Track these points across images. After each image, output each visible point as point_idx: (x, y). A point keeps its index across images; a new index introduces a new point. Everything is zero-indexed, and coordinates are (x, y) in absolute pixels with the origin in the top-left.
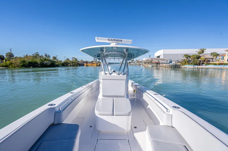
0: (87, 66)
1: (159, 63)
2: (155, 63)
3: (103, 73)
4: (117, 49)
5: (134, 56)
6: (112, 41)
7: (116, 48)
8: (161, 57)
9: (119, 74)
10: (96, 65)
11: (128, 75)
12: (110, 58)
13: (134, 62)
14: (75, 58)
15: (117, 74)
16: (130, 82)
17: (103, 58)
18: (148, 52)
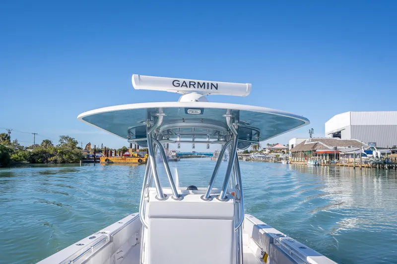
0: (109, 162)
1: (338, 156)
2: (326, 156)
3: (153, 191)
4: (202, 113)
5: (258, 133)
6: (184, 88)
7: (199, 112)
8: (346, 136)
9: (210, 198)
10: (136, 160)
11: (239, 200)
12: (178, 139)
13: (260, 150)
14: (71, 140)
15: (202, 197)
16: (249, 222)
17: (154, 142)
18: (305, 123)
